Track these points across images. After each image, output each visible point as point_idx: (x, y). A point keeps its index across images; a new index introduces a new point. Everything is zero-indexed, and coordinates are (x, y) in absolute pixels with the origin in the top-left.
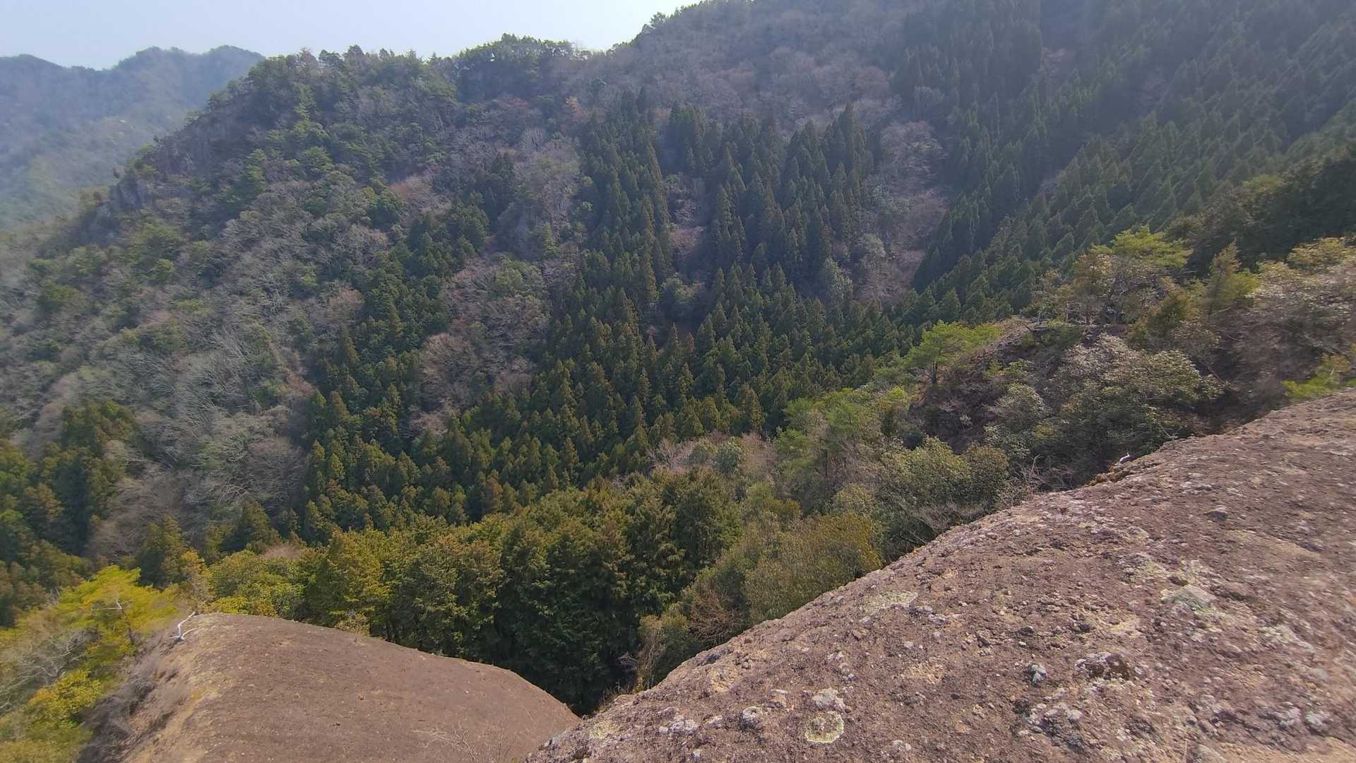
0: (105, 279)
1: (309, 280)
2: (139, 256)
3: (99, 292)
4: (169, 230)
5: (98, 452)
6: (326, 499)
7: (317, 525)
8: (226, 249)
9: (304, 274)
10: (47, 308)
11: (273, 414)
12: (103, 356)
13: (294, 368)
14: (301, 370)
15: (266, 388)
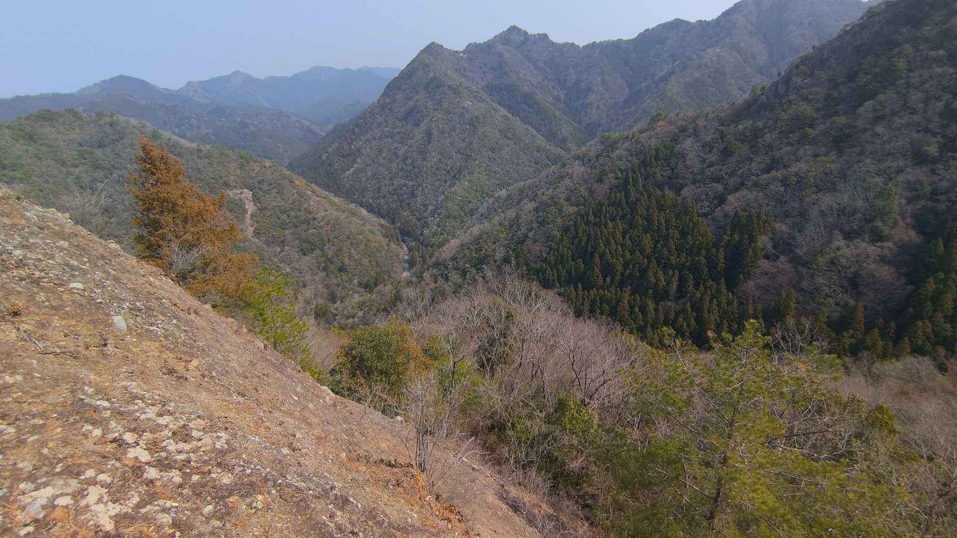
0: (760, 140)
1: (933, 150)
2: (782, 127)
3: (754, 148)
4: (807, 109)
5: (752, 239)
6: (930, 325)
7: (917, 341)
8: (860, 123)
9: (929, 145)
10: (726, 153)
11: (882, 248)
12: (756, 184)
13: (903, 218)
14: (909, 220)
15: (878, 227)
